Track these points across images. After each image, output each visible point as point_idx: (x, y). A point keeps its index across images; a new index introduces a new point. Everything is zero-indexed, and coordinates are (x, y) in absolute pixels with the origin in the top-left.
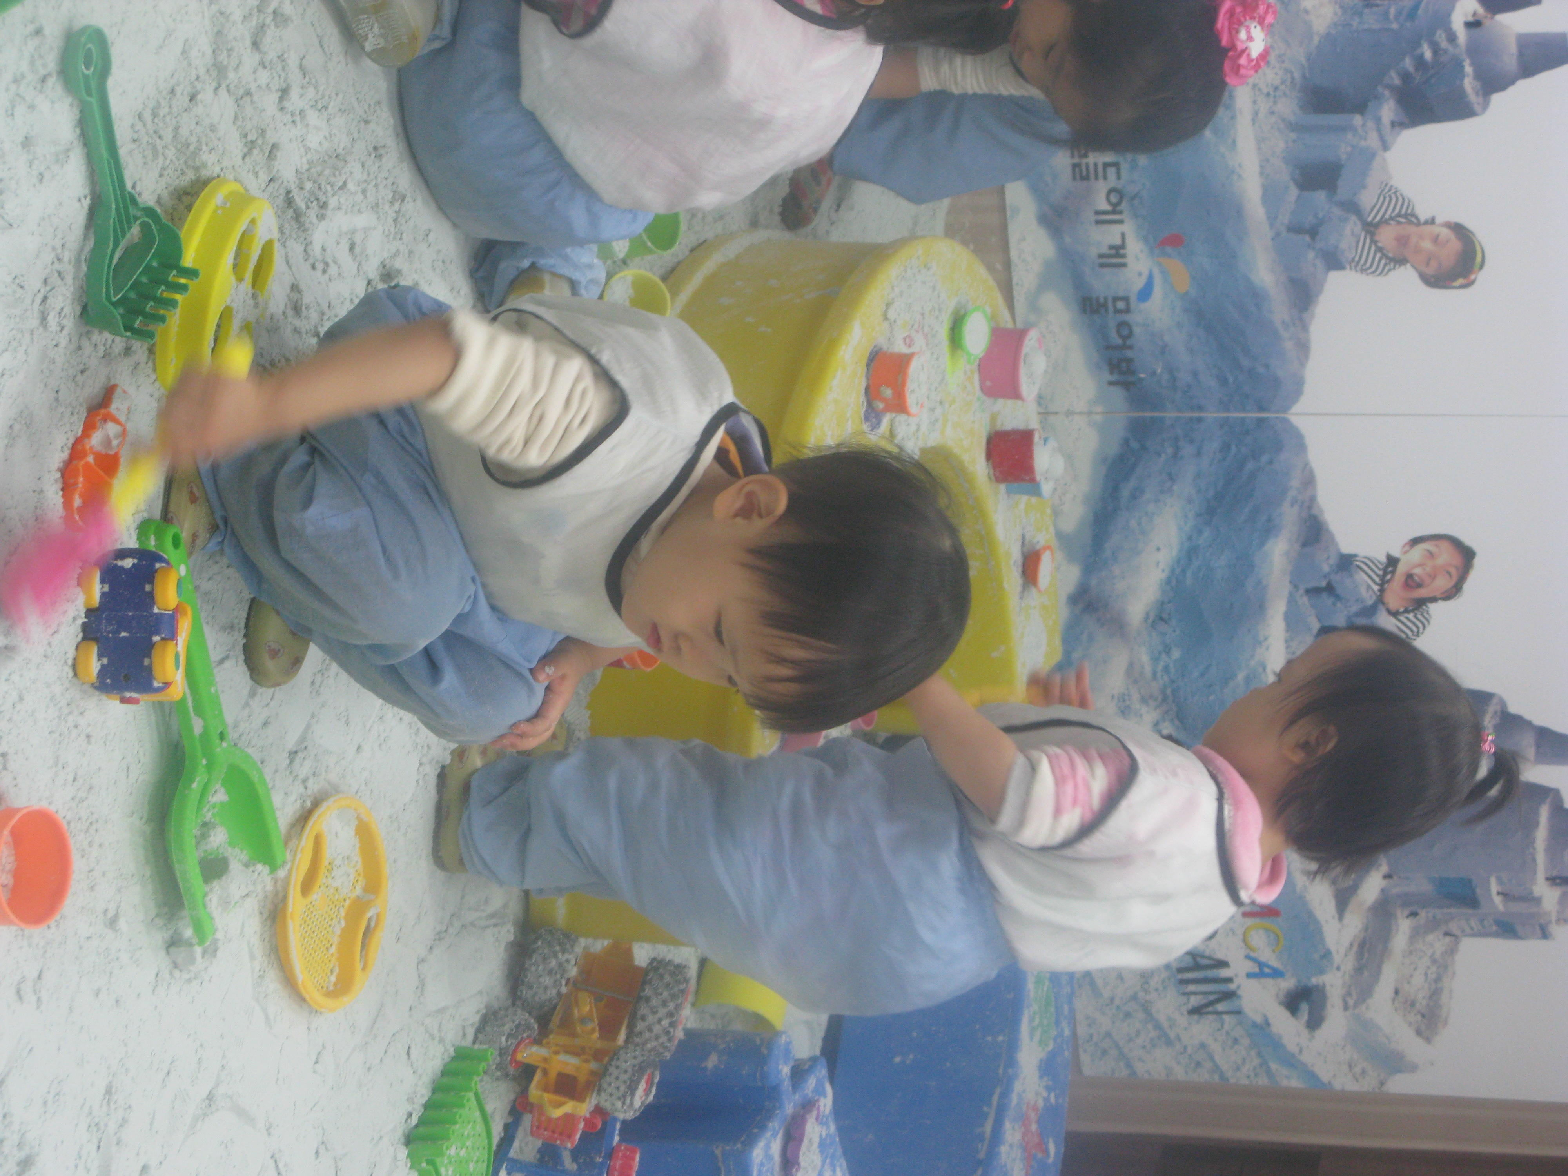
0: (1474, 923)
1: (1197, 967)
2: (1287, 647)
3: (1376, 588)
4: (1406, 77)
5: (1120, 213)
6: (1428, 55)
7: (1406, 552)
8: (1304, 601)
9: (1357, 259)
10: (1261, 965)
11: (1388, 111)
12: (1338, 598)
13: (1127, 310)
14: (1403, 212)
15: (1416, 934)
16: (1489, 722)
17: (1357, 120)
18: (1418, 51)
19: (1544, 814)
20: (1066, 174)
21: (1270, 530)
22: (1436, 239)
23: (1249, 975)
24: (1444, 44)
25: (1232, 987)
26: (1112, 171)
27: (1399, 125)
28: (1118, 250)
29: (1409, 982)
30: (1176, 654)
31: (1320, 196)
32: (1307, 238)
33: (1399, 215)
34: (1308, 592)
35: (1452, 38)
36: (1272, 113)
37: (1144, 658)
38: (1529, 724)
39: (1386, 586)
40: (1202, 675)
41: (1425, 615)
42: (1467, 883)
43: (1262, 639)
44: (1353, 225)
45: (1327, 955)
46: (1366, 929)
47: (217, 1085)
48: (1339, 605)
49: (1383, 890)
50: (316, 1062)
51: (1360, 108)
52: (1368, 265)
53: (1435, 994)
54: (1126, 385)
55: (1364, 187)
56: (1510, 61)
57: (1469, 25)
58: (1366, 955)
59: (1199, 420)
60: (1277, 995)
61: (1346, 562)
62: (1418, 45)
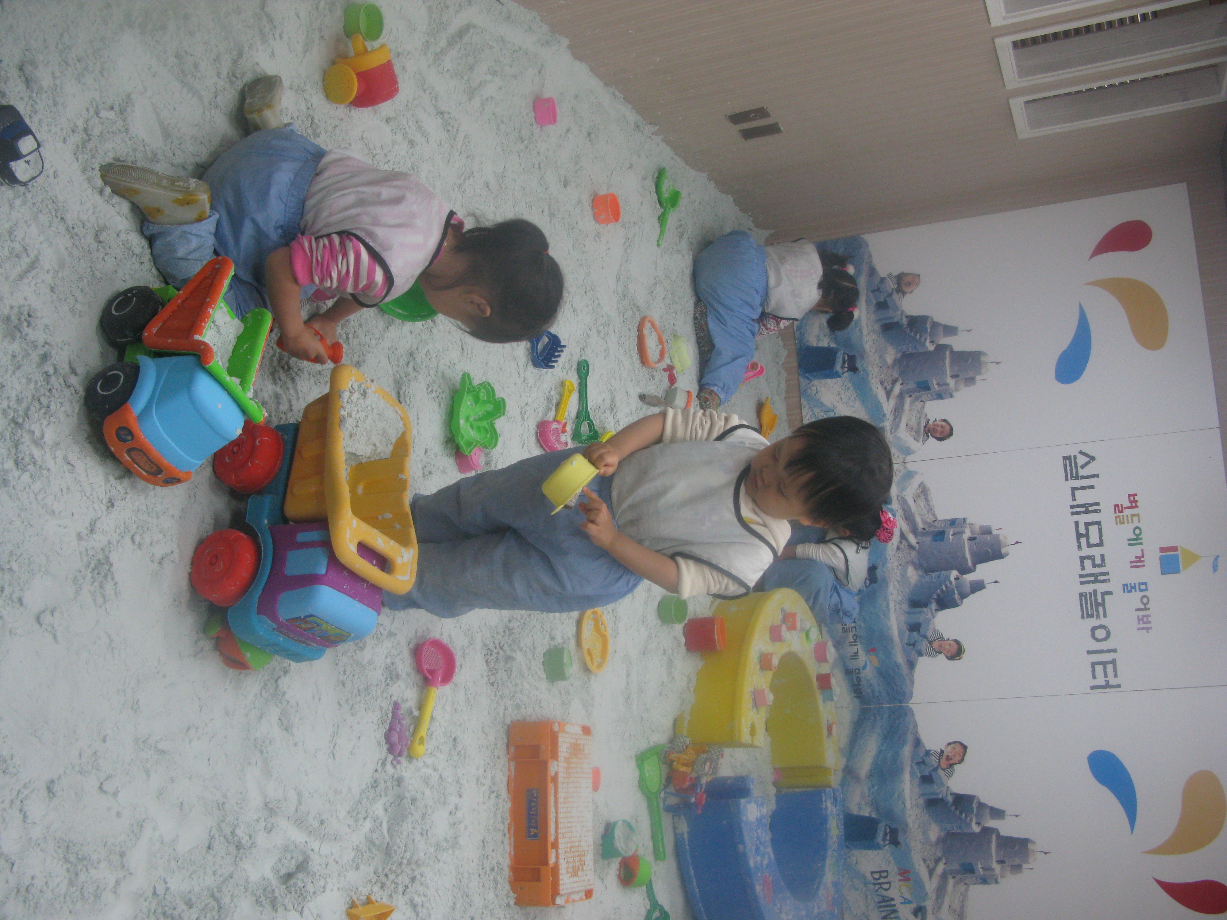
0: (974, 879)
1: (884, 901)
2: (911, 783)
3: (937, 761)
4: (938, 595)
5: (857, 642)
6: (944, 588)
7: (946, 748)
8: (915, 767)
9: (927, 653)
10: (905, 899)
11: (934, 606)
12: (926, 765)
13: (859, 673)
15: (955, 885)
16: (975, 806)
17: (925, 609)
18: (941, 588)
19: (994, 837)
20: (841, 630)
21: (904, 743)
22: (950, 645)
23: (901, 903)
24: (949, 585)
25: (896, 908)
26: (854, 629)
27: (937, 610)
28: (856, 654)
29: (953, 903)
30: (876, 787)
31: (915, 633)
33: (939, 638)
34: (917, 763)
35: (951, 583)
36: (900, 609)
37: (866, 790)
38: (987, 805)
39: (940, 760)
40: (884, 794)
41: (953, 769)
42: (970, 865)
44: (925, 642)
45: (926, 894)
46: (939, 884)
48: (926, 767)
49: (944, 869)
51: (925, 605)
52: (930, 654)
53: (962, 907)
54: (859, 697)
56: (968, 589)
57: (955, 579)
58: (939, 893)
59: (882, 708)
60: (911, 910)
61: (928, 753)
62: (941, 585)
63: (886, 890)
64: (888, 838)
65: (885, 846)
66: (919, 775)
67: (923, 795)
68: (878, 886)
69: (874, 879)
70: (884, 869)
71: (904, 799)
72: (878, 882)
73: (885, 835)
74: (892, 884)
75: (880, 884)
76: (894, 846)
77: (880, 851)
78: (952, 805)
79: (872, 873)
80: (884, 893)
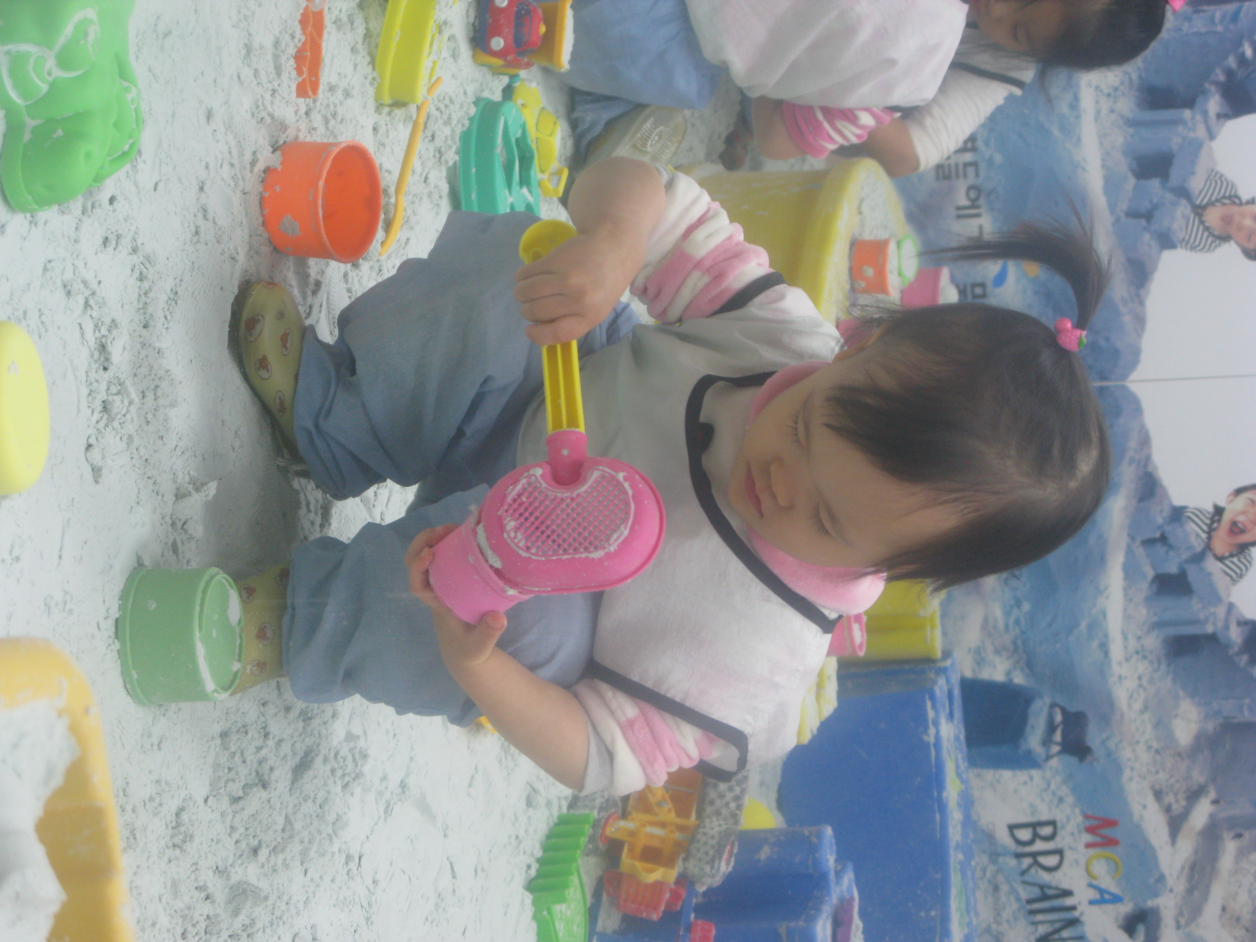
1: (1045, 897)
2: (1126, 595)
3: (1204, 536)
4: (1230, 73)
5: (978, 207)
6: (1249, 52)
7: (1231, 502)
8: (1140, 551)
9: (1187, 238)
10: (1101, 891)
11: (1214, 103)
12: (1171, 547)
13: (985, 295)
14: (1227, 194)
15: (1241, 854)
17: (1187, 114)
18: (1240, 50)
23: (1092, 902)
25: (1076, 914)
26: (971, 171)
27: (1223, 116)
29: (1234, 899)
30: (1026, 607)
31: (1155, 184)
32: (1143, 222)
33: (1224, 197)
34: (1144, 543)
36: (1112, 111)
37: (998, 612)
39: (1213, 533)
40: (1050, 625)
41: (1248, 557)
43: (1102, 588)
44: (1183, 209)
45: (1161, 879)
46: (1196, 852)
47: (408, 775)
48: (1171, 553)
49: (1212, 816)
50: (470, 785)
51: (1190, 103)
52: (1197, 243)
55: (1193, 173)
58: (1196, 876)
60: (1116, 919)
61: (1178, 514)
62: (1240, 44)
63: (1050, 870)
64: (1058, 736)
65: (1048, 758)
66: (1150, 574)
67: (1158, 625)
68: (1027, 861)
69: (1018, 842)
70: (1044, 817)
71: (1106, 636)
72: (1028, 849)
73: (1051, 728)
74: (1068, 854)
75: (1034, 855)
76: (1074, 760)
77: (1035, 773)
78: (1239, 653)
79: (1012, 828)
80: (1045, 877)
